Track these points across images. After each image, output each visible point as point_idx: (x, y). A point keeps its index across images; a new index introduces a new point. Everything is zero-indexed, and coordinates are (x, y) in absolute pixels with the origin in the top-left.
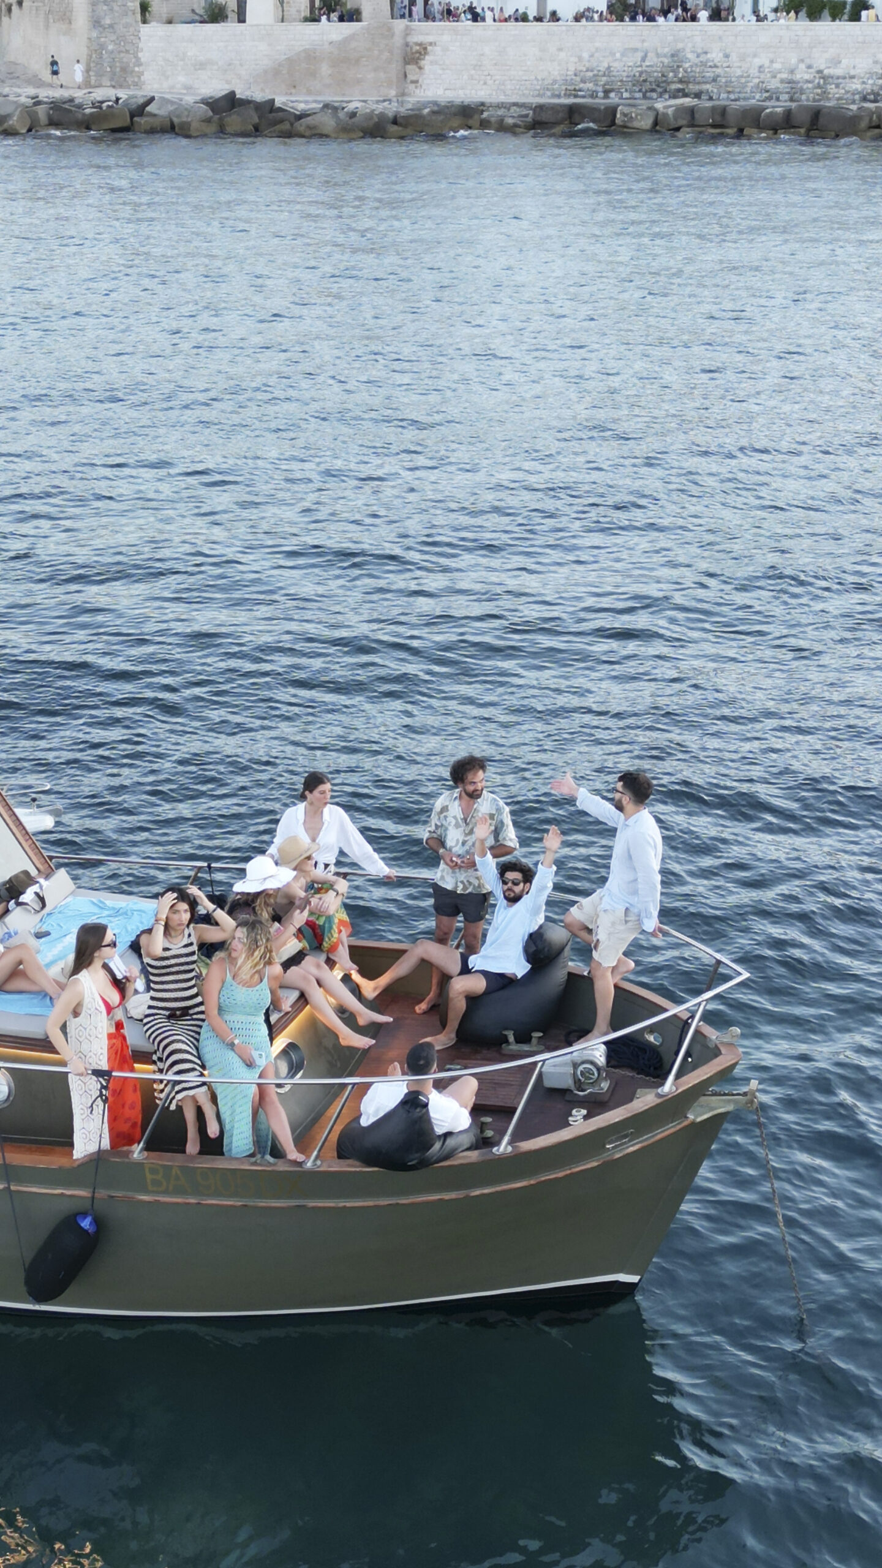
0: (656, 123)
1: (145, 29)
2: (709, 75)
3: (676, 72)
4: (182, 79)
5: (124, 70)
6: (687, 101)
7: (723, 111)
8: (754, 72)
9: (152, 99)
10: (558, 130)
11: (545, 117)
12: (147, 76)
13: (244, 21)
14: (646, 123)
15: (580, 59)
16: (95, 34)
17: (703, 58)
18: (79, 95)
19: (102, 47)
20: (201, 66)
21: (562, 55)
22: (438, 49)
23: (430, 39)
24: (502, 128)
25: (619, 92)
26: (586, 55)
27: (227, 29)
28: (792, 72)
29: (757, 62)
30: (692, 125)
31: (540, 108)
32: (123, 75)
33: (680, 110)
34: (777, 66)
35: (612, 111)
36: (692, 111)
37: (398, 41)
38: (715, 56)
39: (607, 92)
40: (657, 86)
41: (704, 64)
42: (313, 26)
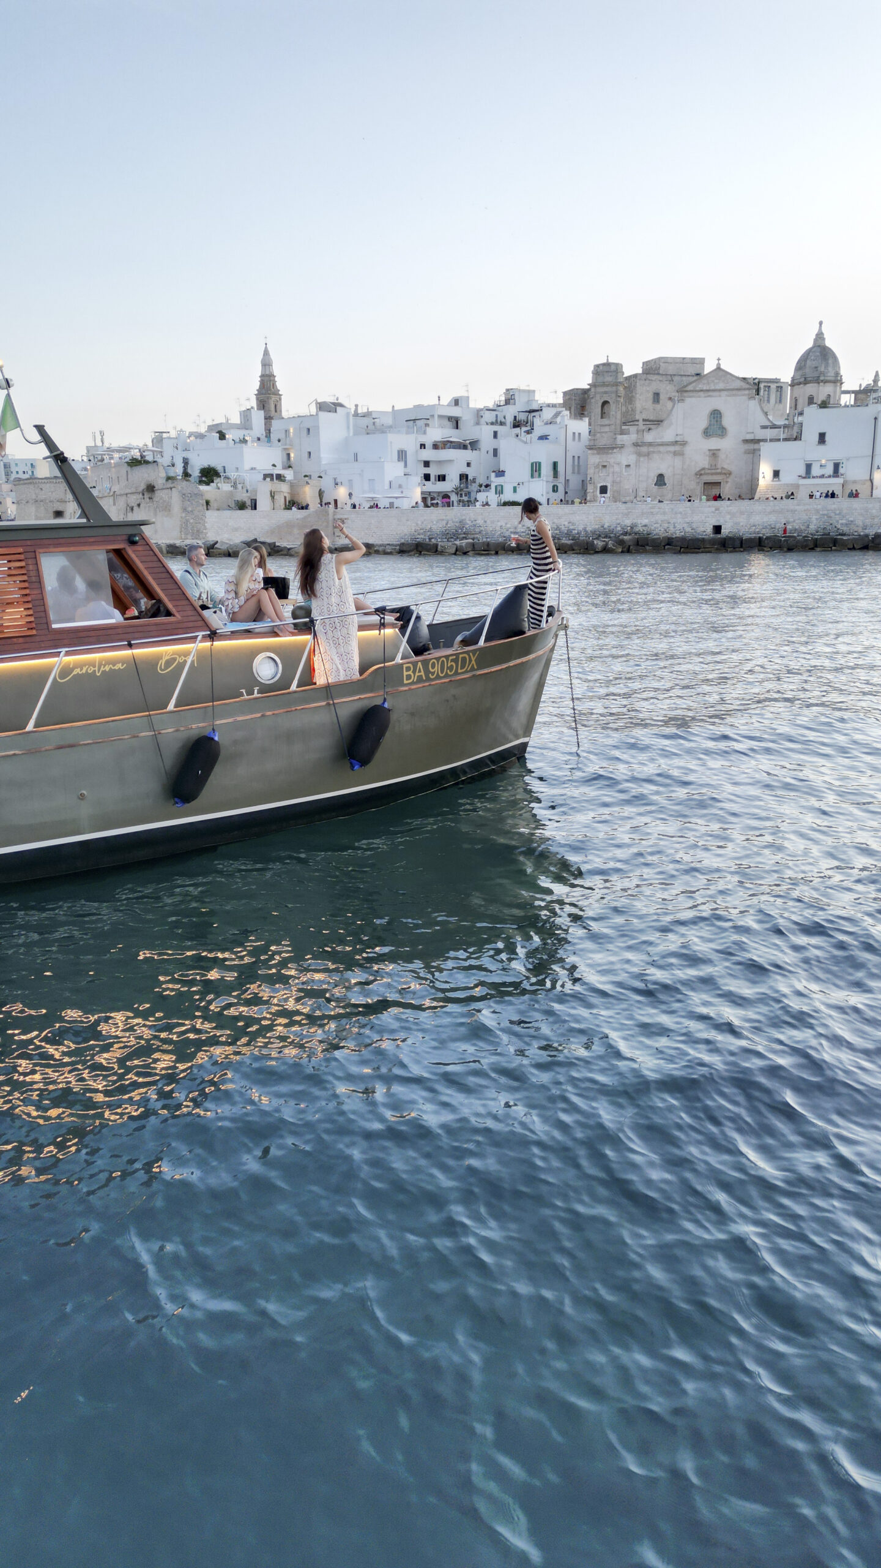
0: (457, 550)
1: (208, 513)
2: (477, 530)
3: (462, 529)
4: (226, 536)
5: (198, 531)
6: (471, 541)
7: (488, 544)
8: (498, 528)
9: (217, 542)
10: (412, 553)
11: (405, 548)
12: (209, 535)
13: (255, 509)
14: (453, 550)
15: (417, 524)
16: (184, 515)
17: (474, 523)
18: (178, 543)
19: (187, 521)
20: (236, 530)
21: (409, 523)
22: (349, 521)
23: (346, 517)
24: (385, 553)
25: (436, 538)
26: (419, 523)
27: (248, 513)
28: (516, 528)
29: (499, 524)
30: (474, 550)
31: (403, 544)
32: (197, 534)
33: (467, 543)
34: (509, 526)
35: (436, 546)
36: (473, 545)
37: (331, 517)
38: (480, 522)
39: (430, 539)
40: (455, 535)
41: (475, 525)
42: (289, 511)
